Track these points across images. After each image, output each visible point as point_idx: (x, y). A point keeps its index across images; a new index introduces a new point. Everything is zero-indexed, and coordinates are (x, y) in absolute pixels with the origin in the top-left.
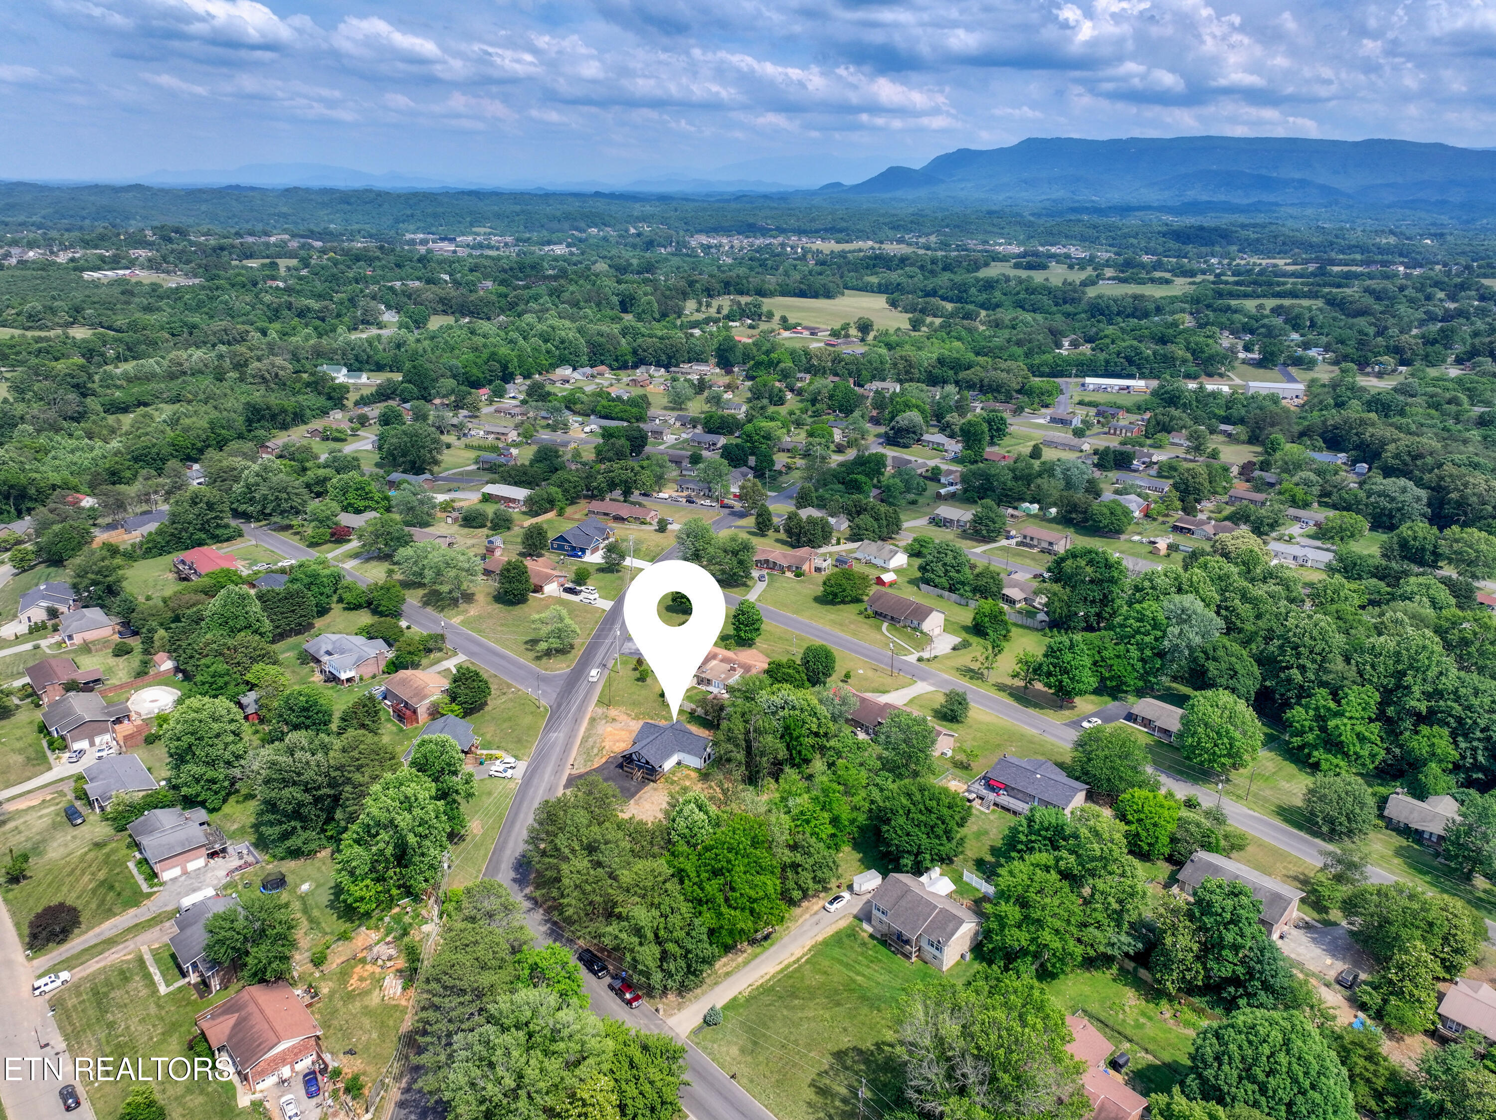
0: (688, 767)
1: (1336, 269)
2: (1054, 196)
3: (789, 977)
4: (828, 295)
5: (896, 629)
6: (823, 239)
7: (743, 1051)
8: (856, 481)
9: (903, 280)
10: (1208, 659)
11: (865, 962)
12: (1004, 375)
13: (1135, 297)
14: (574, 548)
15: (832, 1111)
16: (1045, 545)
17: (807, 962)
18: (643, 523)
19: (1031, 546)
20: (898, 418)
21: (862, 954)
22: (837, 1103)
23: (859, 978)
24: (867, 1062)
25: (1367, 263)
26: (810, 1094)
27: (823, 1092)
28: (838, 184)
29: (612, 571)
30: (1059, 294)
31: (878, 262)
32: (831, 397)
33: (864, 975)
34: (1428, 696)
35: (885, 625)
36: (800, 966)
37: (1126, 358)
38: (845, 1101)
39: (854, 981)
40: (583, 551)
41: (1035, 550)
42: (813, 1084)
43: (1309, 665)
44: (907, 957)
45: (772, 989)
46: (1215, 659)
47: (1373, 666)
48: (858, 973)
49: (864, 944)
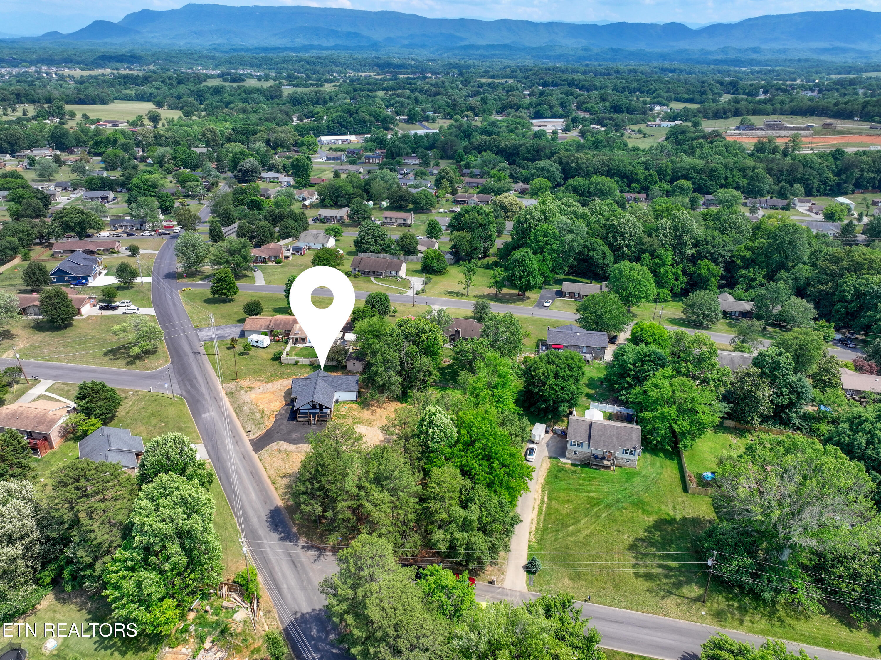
0: (345, 402)
1: (401, 76)
2: (217, 42)
3: (548, 514)
4: (103, 102)
5: (382, 280)
6: (69, 68)
7: (572, 579)
8: (256, 201)
9: (153, 90)
10: (589, 251)
11: (586, 483)
12: (283, 135)
13: (316, 92)
14: (75, 278)
15: (666, 587)
16: (401, 221)
17: (550, 499)
18: (112, 253)
19: (392, 224)
20: (242, 163)
21: (579, 478)
22: (664, 581)
23: (592, 494)
24: (652, 544)
25: (414, 73)
26: (642, 584)
27: (648, 577)
28: (56, 33)
29: (127, 288)
30: (267, 93)
31: (126, 80)
32: (174, 158)
33: (593, 492)
34: (695, 245)
35: (373, 279)
36: (548, 505)
37: (338, 123)
38: (666, 576)
39: (592, 498)
40: (86, 278)
41: (395, 226)
42: (637, 575)
43: (631, 243)
44: (607, 467)
45: (545, 529)
46: (594, 250)
47: (664, 235)
48: (589, 492)
49: (574, 472)
